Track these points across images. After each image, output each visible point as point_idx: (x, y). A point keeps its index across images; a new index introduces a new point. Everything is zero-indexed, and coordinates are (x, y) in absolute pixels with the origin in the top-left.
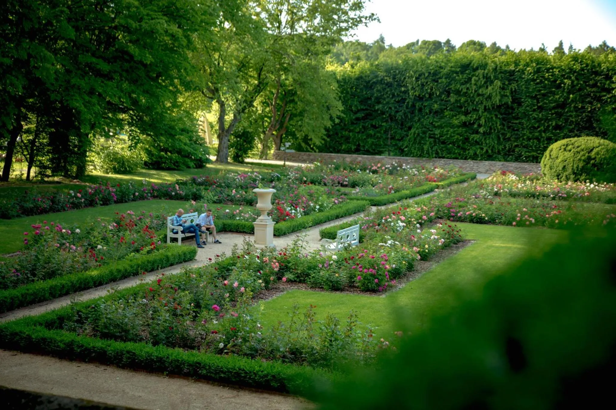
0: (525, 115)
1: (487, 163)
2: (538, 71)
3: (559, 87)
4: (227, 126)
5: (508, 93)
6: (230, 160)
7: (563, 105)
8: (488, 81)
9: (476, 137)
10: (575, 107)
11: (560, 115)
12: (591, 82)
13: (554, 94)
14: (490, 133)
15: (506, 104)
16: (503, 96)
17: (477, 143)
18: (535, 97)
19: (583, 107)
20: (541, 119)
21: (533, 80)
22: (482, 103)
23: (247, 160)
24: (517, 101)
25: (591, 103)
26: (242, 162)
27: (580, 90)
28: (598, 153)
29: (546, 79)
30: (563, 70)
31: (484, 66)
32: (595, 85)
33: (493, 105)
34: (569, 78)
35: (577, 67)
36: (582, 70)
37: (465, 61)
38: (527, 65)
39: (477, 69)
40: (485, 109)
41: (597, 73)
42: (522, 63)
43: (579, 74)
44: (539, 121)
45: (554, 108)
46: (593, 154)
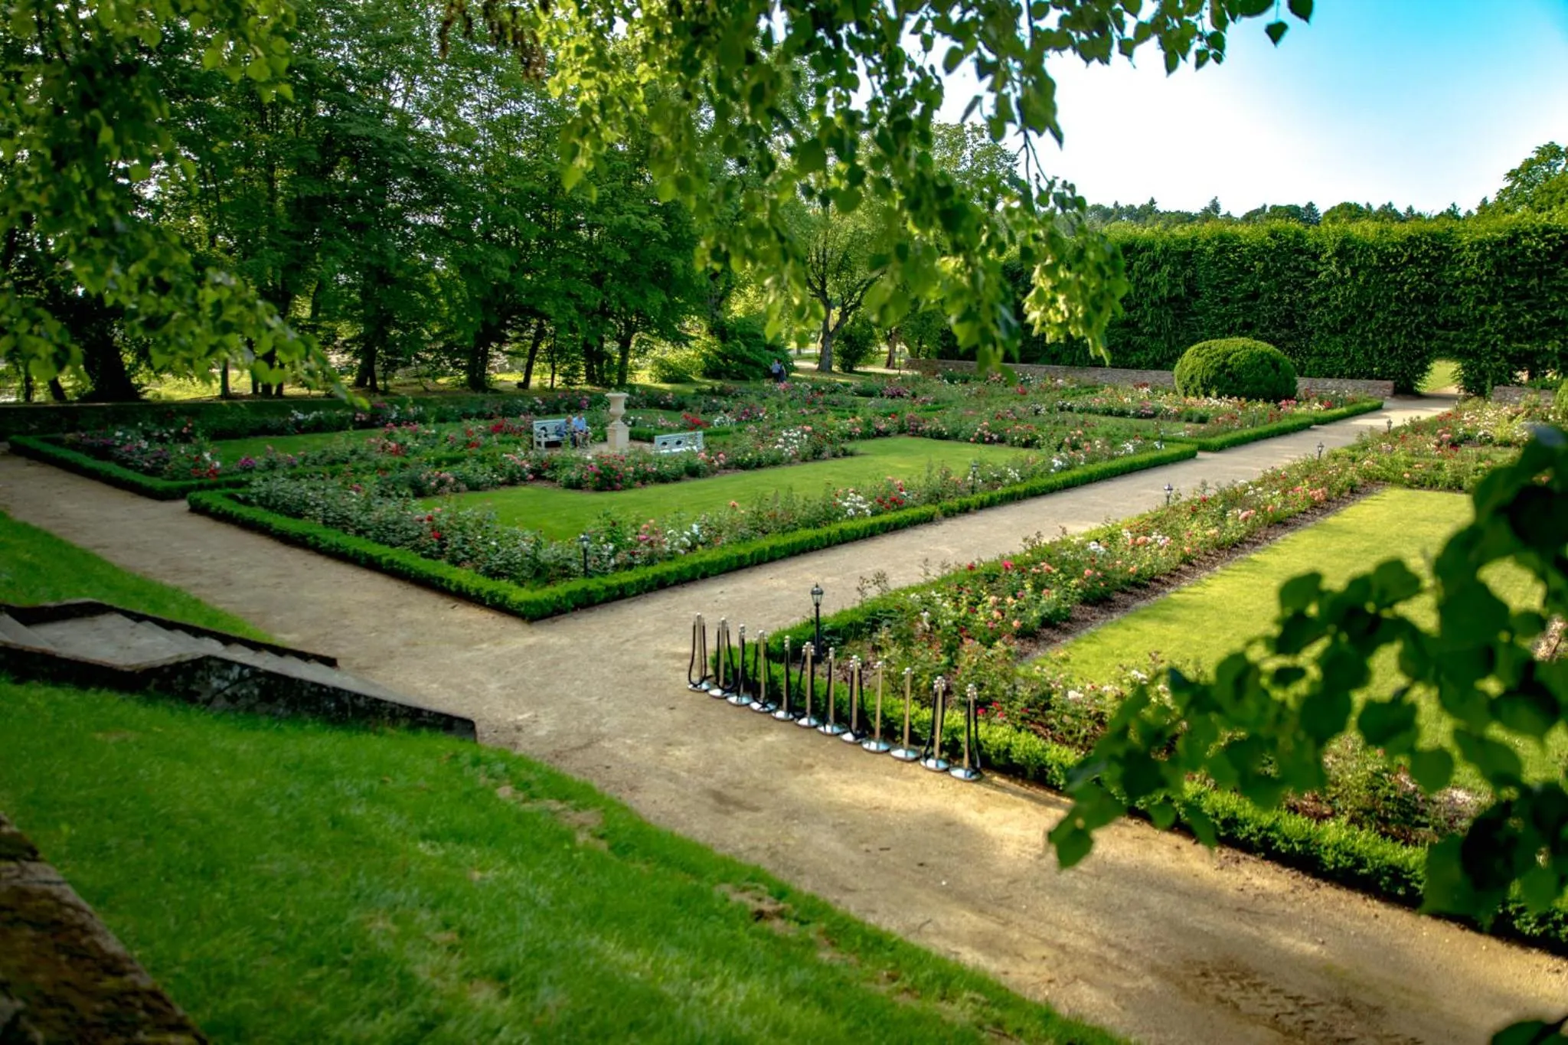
0: (1205, 311)
1: (1153, 373)
2: (1221, 251)
3: (1248, 272)
4: (831, 328)
5: (1180, 281)
6: (835, 368)
7: (1255, 296)
8: (1156, 266)
9: (1138, 340)
10: (1270, 298)
11: (1249, 309)
12: (1292, 264)
13: (1241, 281)
14: (1159, 335)
15: (1178, 296)
16: (1174, 286)
17: (1142, 347)
18: (1217, 287)
19: (1280, 299)
20: (1225, 315)
21: (1215, 264)
22: (1147, 295)
23: (858, 369)
24: (1193, 293)
25: (1291, 292)
26: (851, 371)
27: (1277, 274)
28: (1236, 359)
29: (1232, 262)
30: (1255, 249)
31: (1150, 247)
32: (1296, 268)
33: (1160, 298)
34: (1261, 259)
35: (1273, 244)
36: (1279, 247)
37: (1126, 240)
38: (1208, 243)
39: (1143, 250)
40: (1153, 304)
41: (1301, 252)
42: (1203, 241)
43: (1276, 254)
44: (1221, 317)
45: (1241, 300)
46: (1230, 361)
